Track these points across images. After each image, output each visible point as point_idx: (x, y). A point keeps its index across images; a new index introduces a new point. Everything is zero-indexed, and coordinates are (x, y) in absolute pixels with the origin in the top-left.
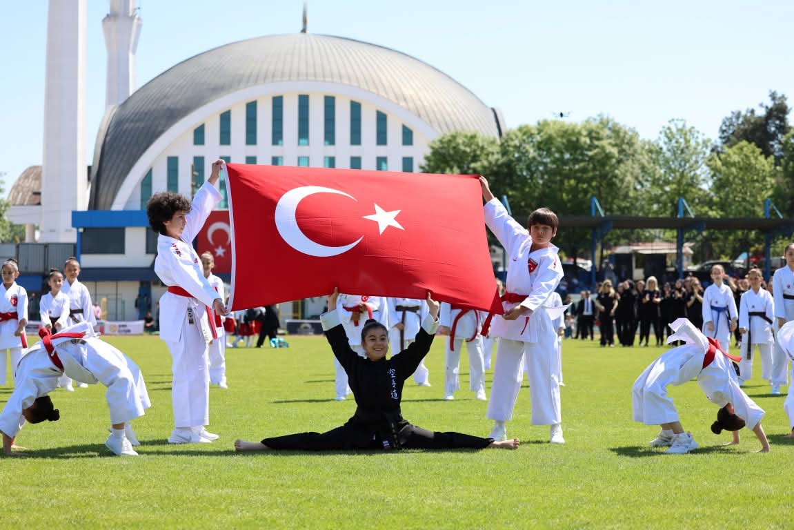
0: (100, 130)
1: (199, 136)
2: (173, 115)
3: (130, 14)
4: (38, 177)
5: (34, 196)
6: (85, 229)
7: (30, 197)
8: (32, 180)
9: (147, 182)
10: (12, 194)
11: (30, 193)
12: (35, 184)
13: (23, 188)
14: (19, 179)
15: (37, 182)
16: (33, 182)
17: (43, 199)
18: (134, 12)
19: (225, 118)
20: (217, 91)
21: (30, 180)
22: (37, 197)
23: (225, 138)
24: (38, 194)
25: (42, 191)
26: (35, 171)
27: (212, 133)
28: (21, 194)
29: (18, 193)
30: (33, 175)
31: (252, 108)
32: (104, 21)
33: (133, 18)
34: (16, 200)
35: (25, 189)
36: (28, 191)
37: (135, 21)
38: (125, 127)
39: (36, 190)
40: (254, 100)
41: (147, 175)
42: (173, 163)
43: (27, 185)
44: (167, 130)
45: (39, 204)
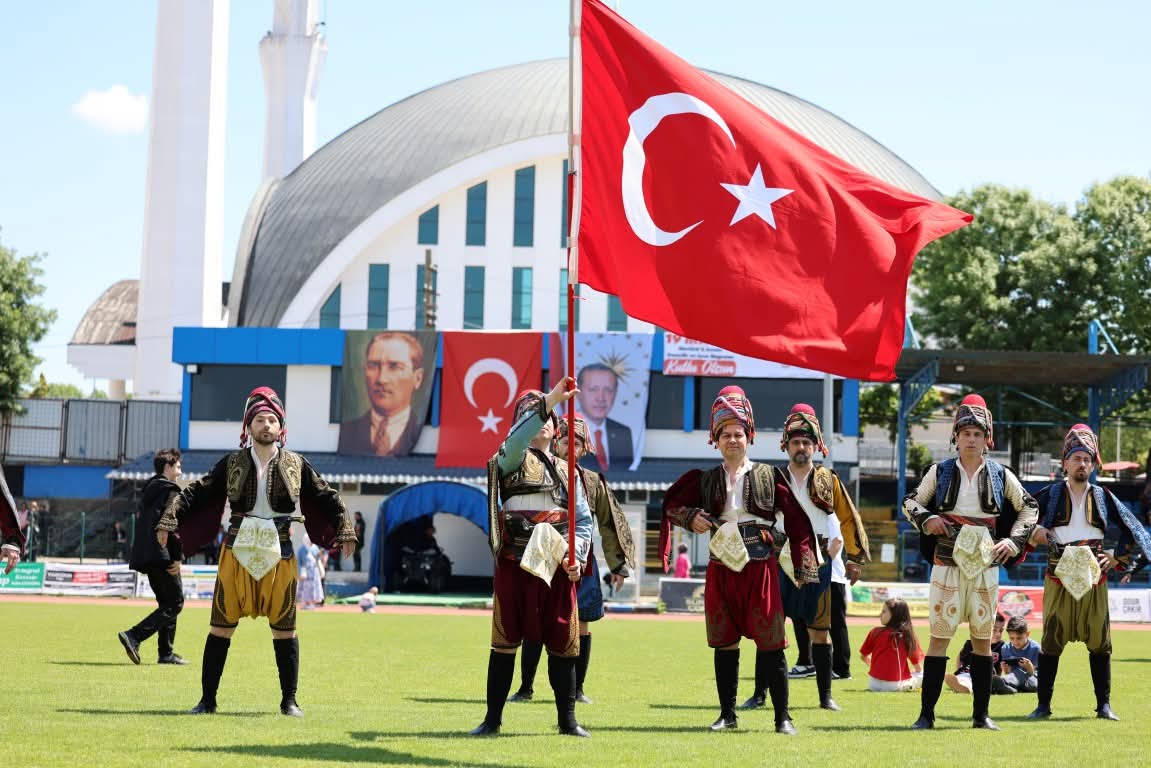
0: (248, 217)
1: (428, 227)
2: (382, 191)
3: (309, 33)
4: (133, 298)
5: (124, 329)
6: (200, 367)
7: (118, 329)
8: (123, 302)
9: (331, 307)
10: (84, 324)
11: (117, 324)
12: (126, 308)
13: (105, 315)
14: (100, 299)
15: (131, 306)
16: (125, 305)
17: (140, 333)
18: (314, 29)
19: (477, 198)
20: (462, 147)
21: (119, 303)
22: (131, 329)
23: (476, 233)
24: (133, 325)
25: (139, 320)
26: (130, 287)
27: (453, 223)
28: (100, 325)
29: (96, 322)
30: (124, 293)
31: (525, 180)
32: (262, 43)
33: (311, 39)
34: (91, 336)
35: (109, 317)
36: (114, 320)
37: (316, 45)
38: (293, 212)
39: (128, 319)
40: (529, 164)
41: (334, 293)
42: (379, 277)
43: (113, 309)
44: (370, 215)
45: (132, 342)
